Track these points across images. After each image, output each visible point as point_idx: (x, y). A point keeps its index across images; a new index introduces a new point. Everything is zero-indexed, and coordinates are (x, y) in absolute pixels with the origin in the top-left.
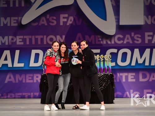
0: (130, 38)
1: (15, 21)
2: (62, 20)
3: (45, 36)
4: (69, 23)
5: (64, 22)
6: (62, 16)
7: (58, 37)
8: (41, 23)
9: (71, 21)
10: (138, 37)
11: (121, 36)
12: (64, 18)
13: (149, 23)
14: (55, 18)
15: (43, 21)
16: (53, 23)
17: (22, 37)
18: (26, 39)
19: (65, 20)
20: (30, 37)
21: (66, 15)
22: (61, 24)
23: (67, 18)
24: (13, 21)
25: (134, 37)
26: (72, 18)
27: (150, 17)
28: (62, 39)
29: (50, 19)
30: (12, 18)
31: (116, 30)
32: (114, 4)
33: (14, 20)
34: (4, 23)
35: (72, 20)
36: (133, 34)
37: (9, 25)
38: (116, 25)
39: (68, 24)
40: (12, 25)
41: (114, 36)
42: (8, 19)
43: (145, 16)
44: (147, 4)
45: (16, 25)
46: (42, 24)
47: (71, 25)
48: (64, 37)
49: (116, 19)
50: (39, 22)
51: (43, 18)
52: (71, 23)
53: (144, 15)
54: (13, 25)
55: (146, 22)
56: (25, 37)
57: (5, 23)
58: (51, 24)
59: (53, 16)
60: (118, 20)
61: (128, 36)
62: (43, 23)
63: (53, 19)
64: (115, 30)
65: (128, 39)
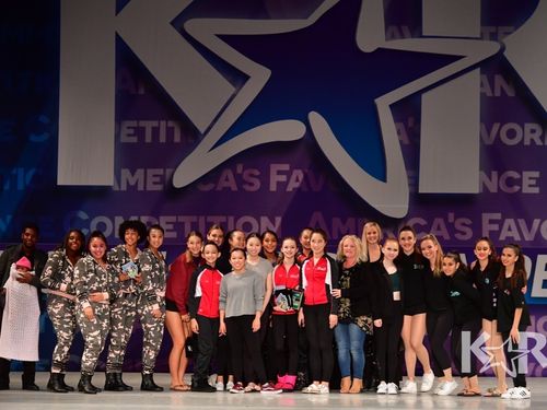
0: (443, 227)
1: (158, 179)
2: (275, 179)
3: (231, 219)
4: (293, 185)
5: (278, 183)
6: (274, 168)
7: (265, 220)
8: (223, 184)
9: (297, 180)
10: (464, 224)
11: (423, 222)
12: (279, 173)
13: (493, 189)
14: (257, 173)
15: (227, 180)
16: (251, 184)
17: (173, 219)
18: (183, 223)
19: (283, 178)
20: (194, 219)
21: (286, 167)
22: (273, 187)
23: (289, 174)
24: (150, 180)
25: (453, 224)
26: (299, 174)
27: (494, 174)
28: (274, 225)
29: (245, 177)
30: (151, 172)
31: (409, 205)
32: (406, 142)
33: (154, 176)
34: (128, 183)
35: (301, 177)
36: (451, 216)
37: (141, 188)
38: (410, 194)
39: (290, 189)
40: (149, 189)
41: (405, 219)
42: (140, 172)
43: (483, 173)
44: (489, 141)
45: (159, 188)
46: (224, 188)
47: (298, 190)
48: (278, 220)
49: (409, 177)
50: (216, 182)
51: (229, 173)
52: (297, 185)
53: (481, 169)
54: (151, 187)
55: (485, 188)
56: (181, 219)
57: (132, 183)
58: (247, 188)
59: (254, 168)
60: (414, 181)
61: (439, 221)
62: (226, 184)
63: (252, 175)
64: (407, 207)
65: (439, 228)
